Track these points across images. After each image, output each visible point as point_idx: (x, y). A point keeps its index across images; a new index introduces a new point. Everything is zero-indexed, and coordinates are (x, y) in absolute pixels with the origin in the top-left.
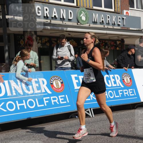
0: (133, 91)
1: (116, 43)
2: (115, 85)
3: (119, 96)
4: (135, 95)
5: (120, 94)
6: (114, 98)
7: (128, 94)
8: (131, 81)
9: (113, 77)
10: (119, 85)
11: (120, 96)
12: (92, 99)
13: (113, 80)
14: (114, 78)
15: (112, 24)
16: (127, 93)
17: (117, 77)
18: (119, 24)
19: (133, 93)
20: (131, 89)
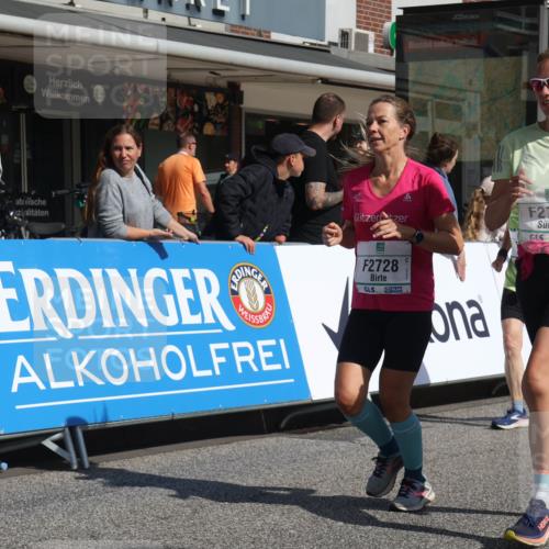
0: (276, 349)
1: (201, 100)
2: (197, 319)
3: (208, 373)
4: (287, 366)
5: (217, 360)
6: (190, 380)
7: (254, 361)
8: (268, 300)
9: (185, 279)
10: (213, 321)
11: (218, 372)
12: (81, 384)
13: (184, 295)
14: (190, 283)
15: (188, 6)
16: (250, 359)
17: (207, 281)
18: (220, 7)
19: (277, 358)
20: (271, 338)
